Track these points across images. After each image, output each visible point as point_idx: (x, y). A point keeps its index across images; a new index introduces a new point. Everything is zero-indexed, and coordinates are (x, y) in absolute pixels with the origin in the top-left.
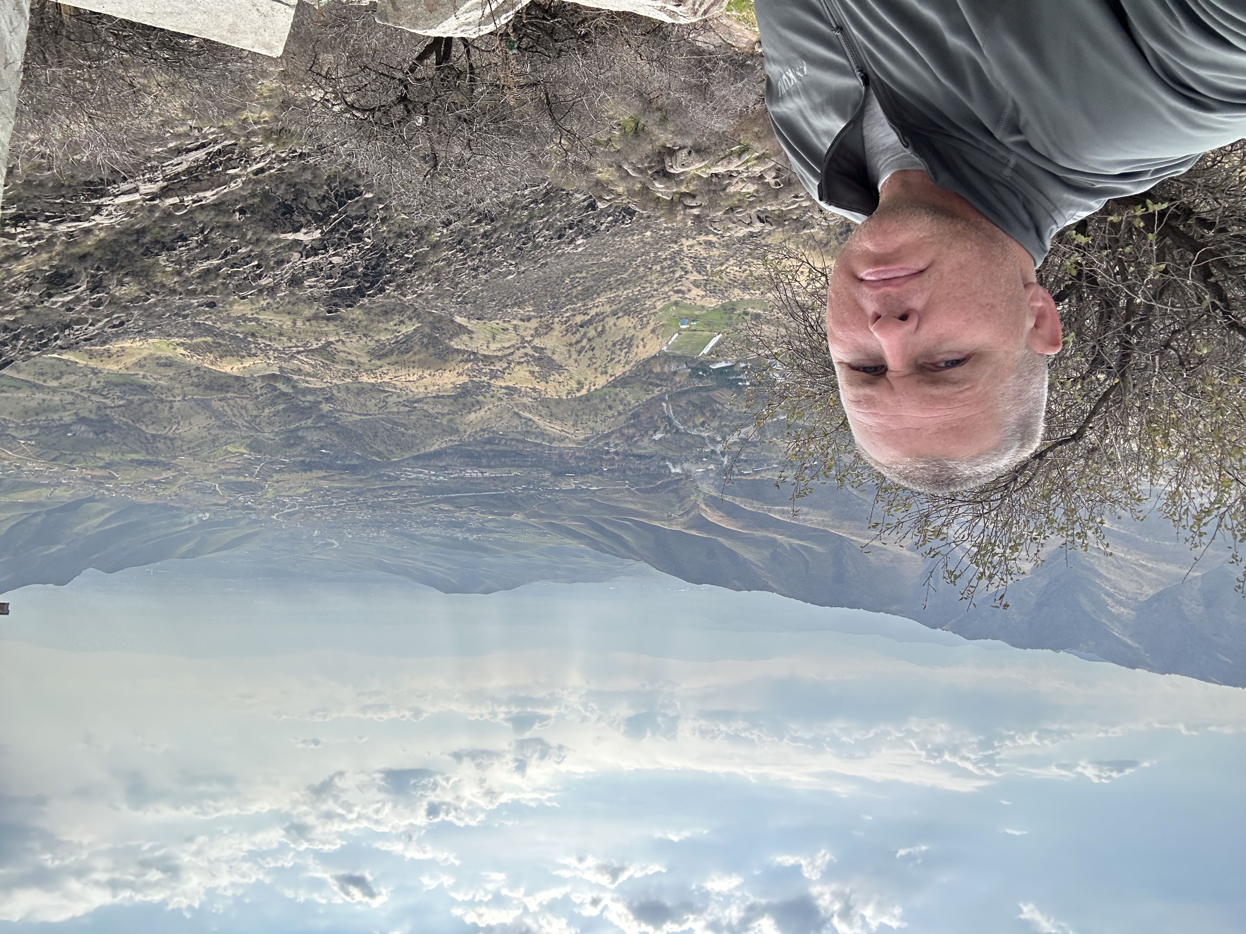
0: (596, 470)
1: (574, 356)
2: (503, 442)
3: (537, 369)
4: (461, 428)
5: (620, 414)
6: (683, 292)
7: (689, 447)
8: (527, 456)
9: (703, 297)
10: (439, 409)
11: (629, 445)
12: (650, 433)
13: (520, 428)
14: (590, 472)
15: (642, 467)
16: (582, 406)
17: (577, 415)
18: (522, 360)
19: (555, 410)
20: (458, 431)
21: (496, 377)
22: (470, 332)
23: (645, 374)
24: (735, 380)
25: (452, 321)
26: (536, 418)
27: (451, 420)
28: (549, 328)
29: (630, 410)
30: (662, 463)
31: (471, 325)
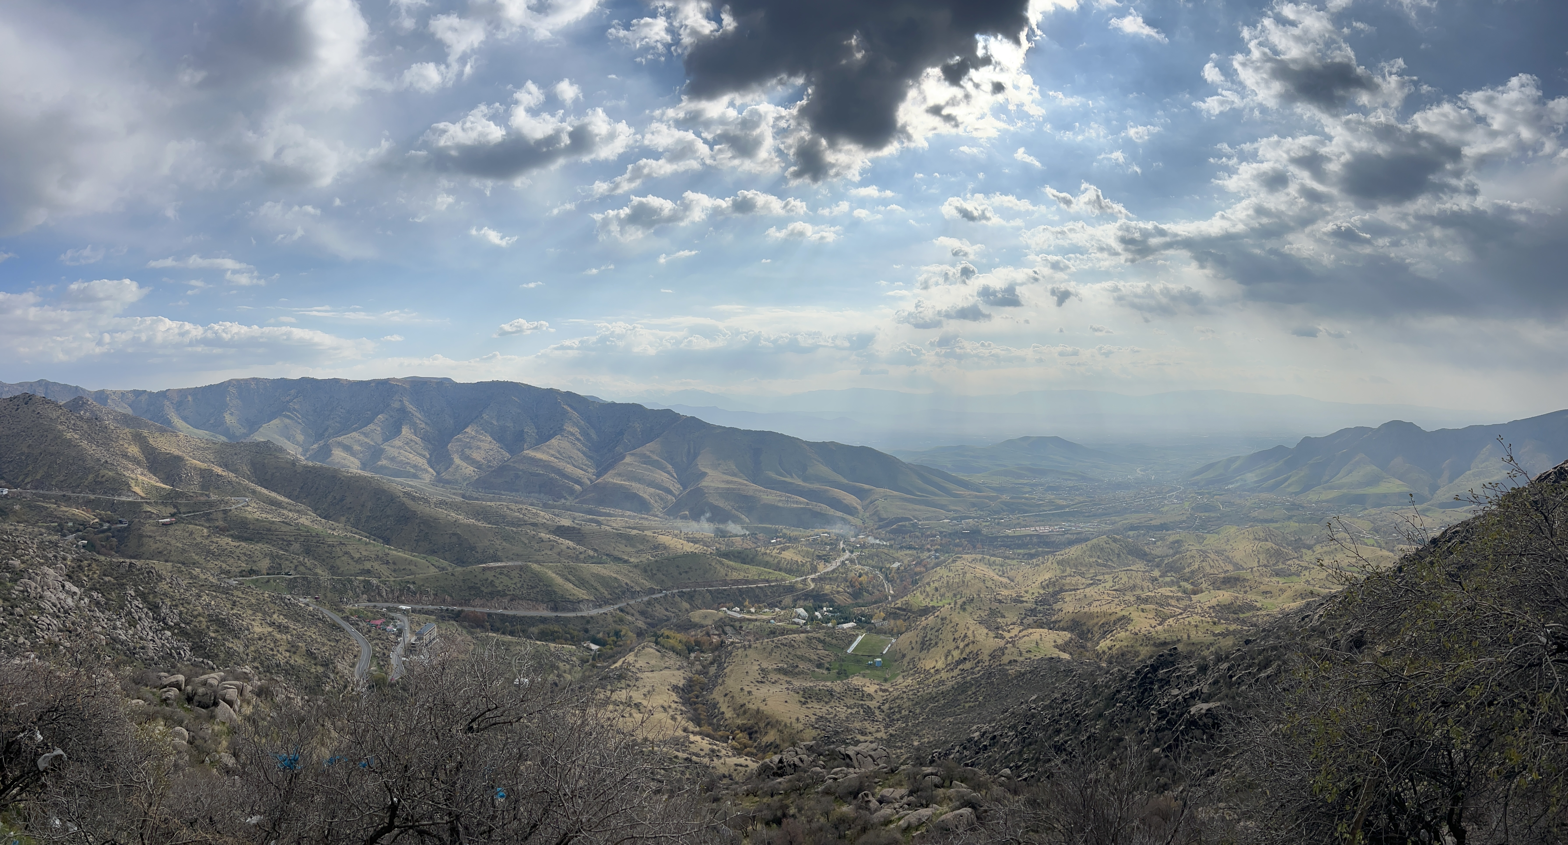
0: (945, 536)
1: (970, 633)
2: (1021, 557)
3: (999, 620)
4: (1055, 565)
5: (928, 584)
6: (881, 690)
7: (871, 557)
8: (1001, 546)
9: (865, 686)
10: (1074, 580)
11: (919, 557)
12: (902, 568)
13: (1009, 568)
14: (950, 534)
15: (909, 540)
16: (959, 589)
17: (964, 582)
18: (1012, 627)
19: (981, 585)
20: (1058, 563)
21: (1031, 610)
22: (1056, 646)
23: (909, 618)
24: (835, 612)
25: (1071, 654)
26: (996, 577)
27: (1063, 572)
28: (992, 656)
29: (920, 587)
30: (893, 542)
31: (1056, 653)
